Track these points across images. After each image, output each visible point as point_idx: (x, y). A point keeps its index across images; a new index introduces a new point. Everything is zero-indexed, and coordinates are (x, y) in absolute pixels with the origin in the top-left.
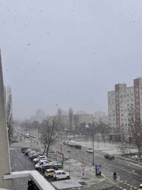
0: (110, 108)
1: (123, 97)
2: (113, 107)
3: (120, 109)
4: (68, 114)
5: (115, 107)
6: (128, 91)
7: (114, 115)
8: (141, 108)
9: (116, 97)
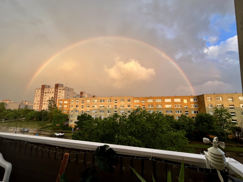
1: (47, 93)
2: (39, 99)
3: (43, 100)
5: (40, 99)
6: (50, 90)
7: (38, 104)
8: (57, 100)
9: (41, 93)
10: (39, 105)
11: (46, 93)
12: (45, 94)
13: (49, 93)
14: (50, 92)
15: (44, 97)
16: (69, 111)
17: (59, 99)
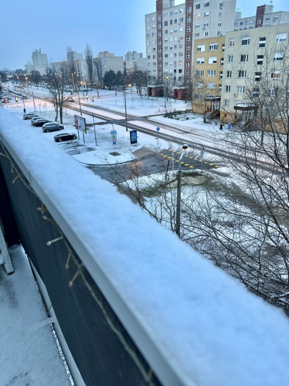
0: (148, 44)
1: (169, 23)
2: (154, 43)
3: (164, 46)
4: (84, 58)
5: (156, 42)
7: (154, 56)
8: (193, 42)
9: (157, 24)
10: (156, 61)
11: (166, 24)
12: (165, 28)
13: (173, 22)
14: (176, 21)
15: (165, 38)
16: (222, 73)
17: (197, 38)
